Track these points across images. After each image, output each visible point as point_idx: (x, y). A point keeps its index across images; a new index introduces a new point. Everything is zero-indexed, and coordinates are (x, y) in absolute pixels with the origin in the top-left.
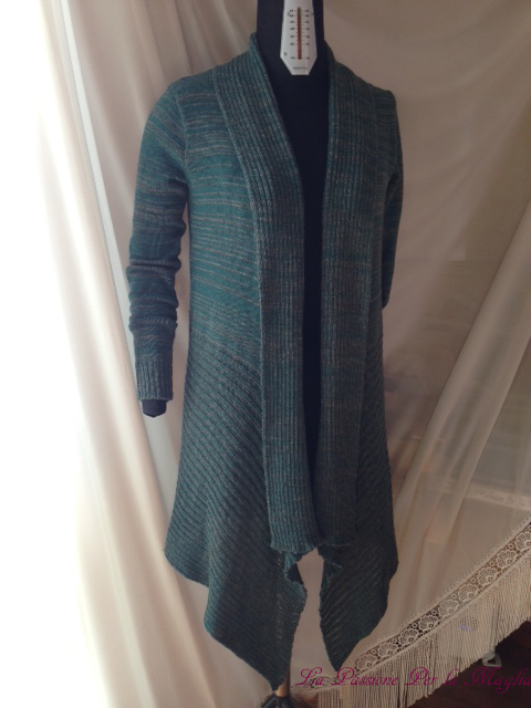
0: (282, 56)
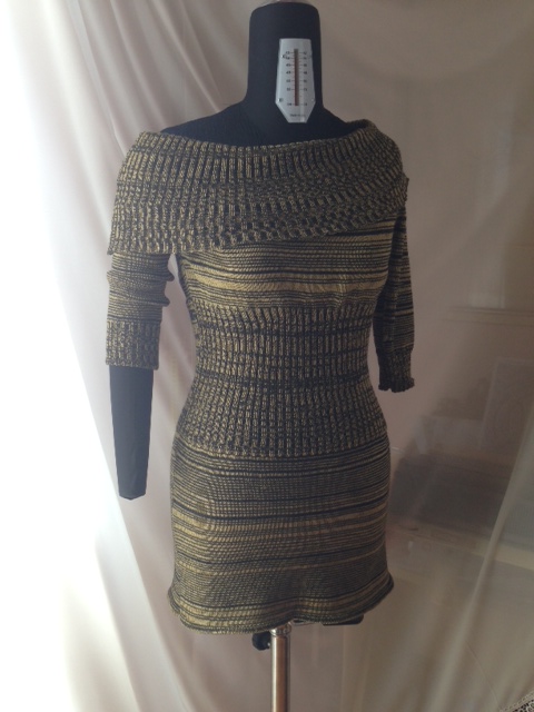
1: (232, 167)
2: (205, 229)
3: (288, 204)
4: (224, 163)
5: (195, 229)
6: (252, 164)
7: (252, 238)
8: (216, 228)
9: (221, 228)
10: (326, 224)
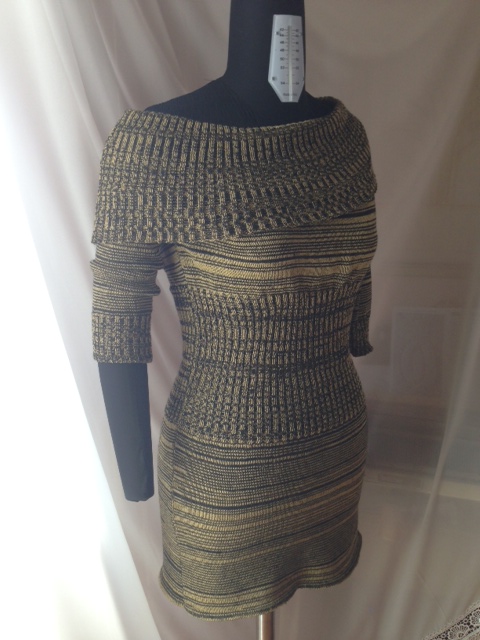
0: (270, 80)
1: (236, 150)
2: (218, 217)
3: (294, 187)
4: (227, 146)
5: (206, 218)
6: (255, 146)
7: (268, 225)
8: (229, 216)
9: (235, 216)
10: (329, 207)
